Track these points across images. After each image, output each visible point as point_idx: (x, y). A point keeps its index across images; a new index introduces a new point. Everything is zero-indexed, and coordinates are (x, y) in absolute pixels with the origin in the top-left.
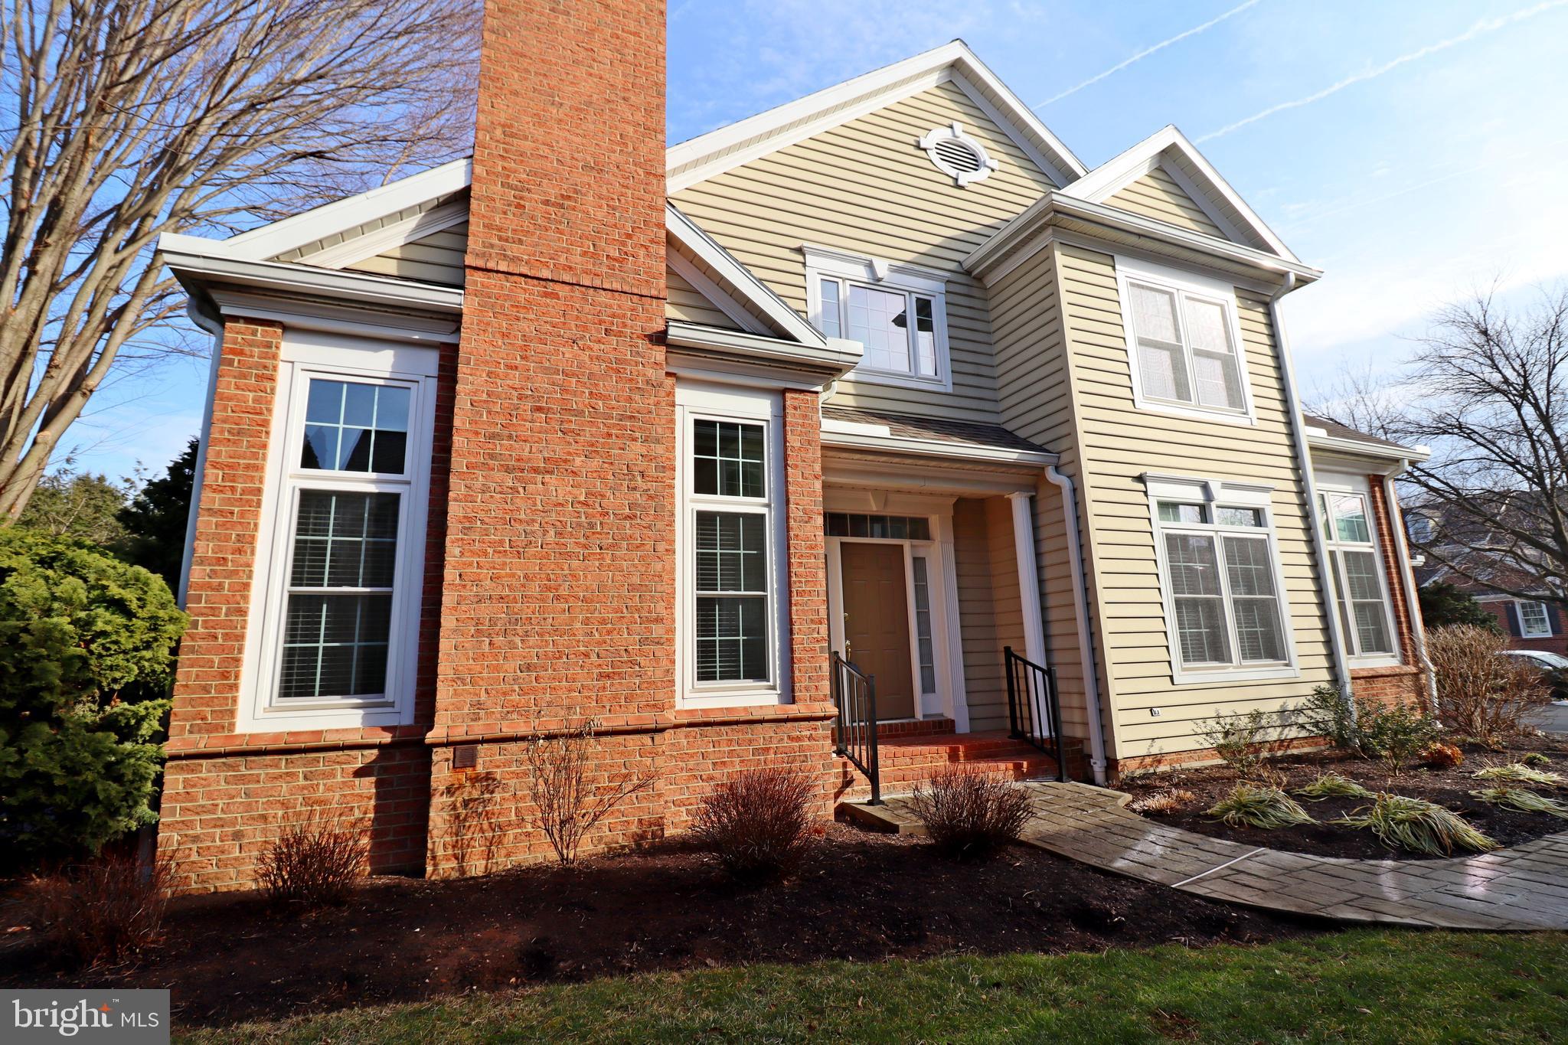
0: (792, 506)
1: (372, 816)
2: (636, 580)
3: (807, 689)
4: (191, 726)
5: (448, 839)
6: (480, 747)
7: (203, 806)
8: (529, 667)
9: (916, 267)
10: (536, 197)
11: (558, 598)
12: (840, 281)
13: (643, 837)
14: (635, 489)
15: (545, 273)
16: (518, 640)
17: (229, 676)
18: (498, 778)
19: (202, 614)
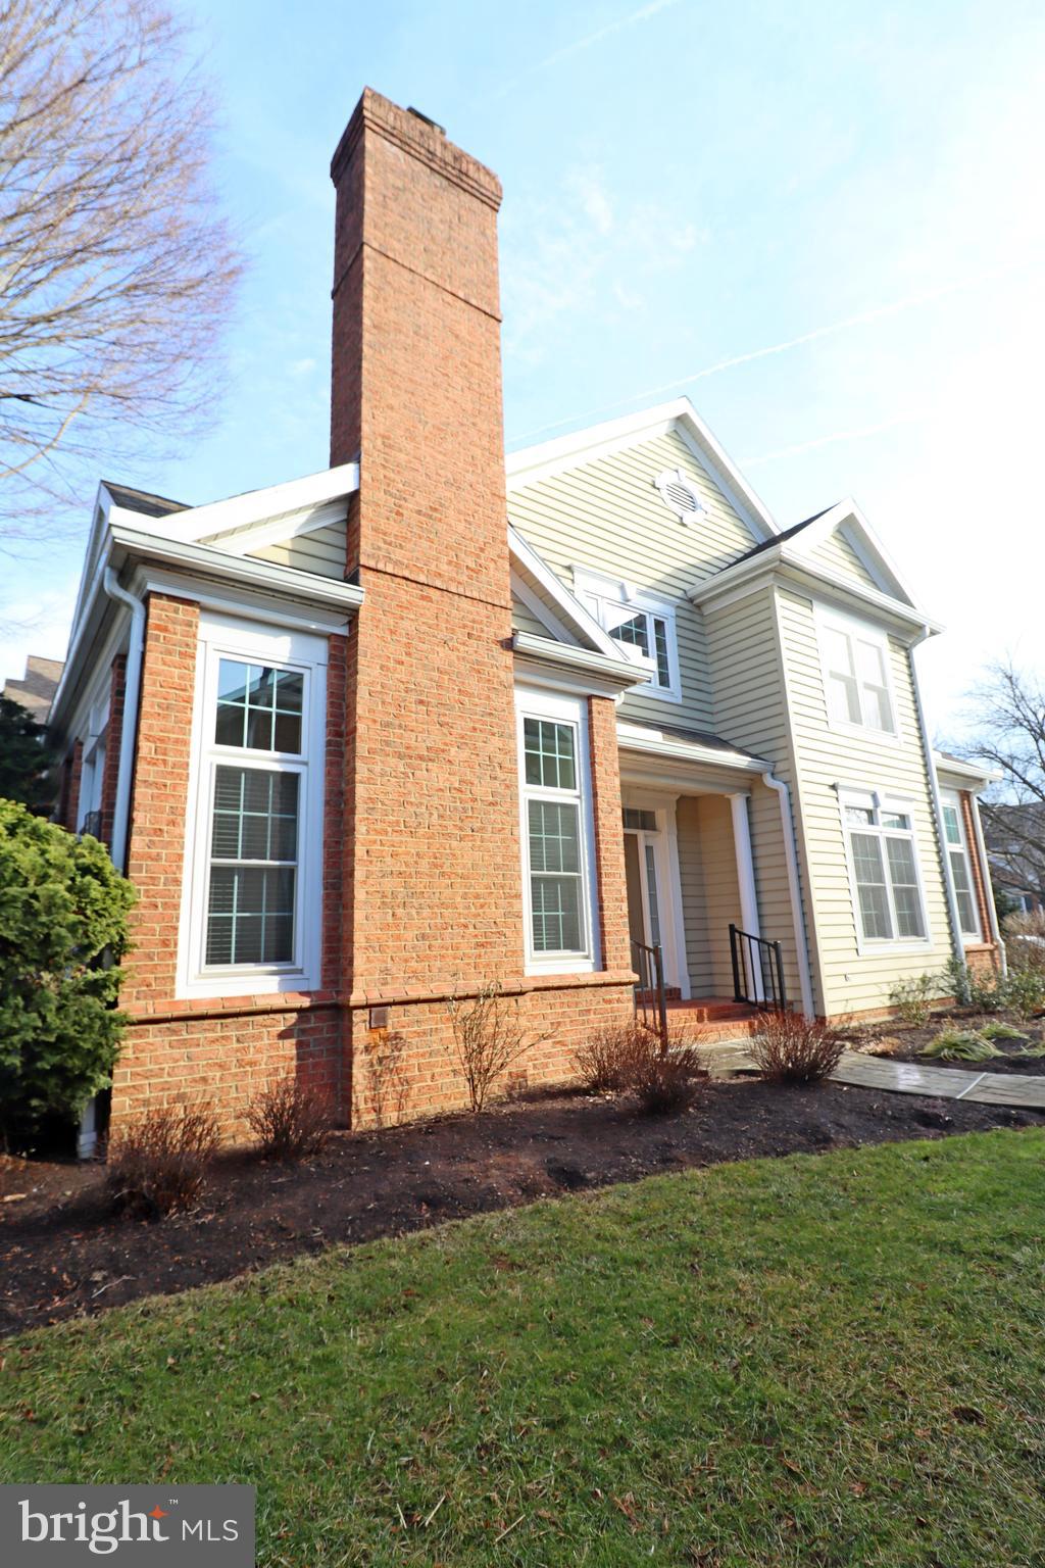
0: (600, 799)
1: (294, 1075)
2: (499, 860)
3: (615, 958)
4: (138, 992)
5: (368, 1093)
6: (389, 1008)
7: (151, 1071)
8: (424, 937)
9: (654, 592)
10: (411, 506)
11: (443, 874)
12: (599, 599)
13: (512, 1088)
14: (495, 778)
15: (422, 579)
16: (414, 912)
17: (168, 944)
18: (404, 1036)
19: (144, 884)
